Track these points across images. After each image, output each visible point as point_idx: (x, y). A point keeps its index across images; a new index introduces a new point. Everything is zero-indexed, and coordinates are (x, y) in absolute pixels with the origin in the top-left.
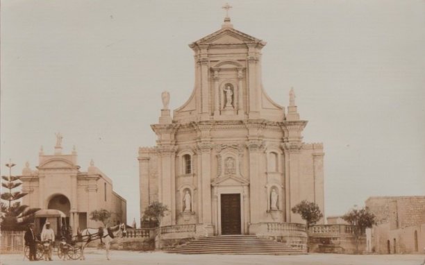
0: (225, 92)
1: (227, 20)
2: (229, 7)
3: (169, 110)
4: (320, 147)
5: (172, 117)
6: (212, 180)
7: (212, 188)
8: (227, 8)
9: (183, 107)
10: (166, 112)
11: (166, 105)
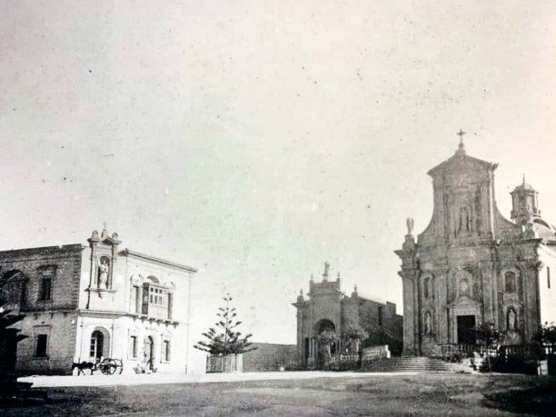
1: (461, 145)
2: (463, 133)
5: (416, 242)
6: (448, 303)
7: (448, 310)
8: (461, 134)
9: (425, 232)
10: (409, 238)
11: (409, 230)
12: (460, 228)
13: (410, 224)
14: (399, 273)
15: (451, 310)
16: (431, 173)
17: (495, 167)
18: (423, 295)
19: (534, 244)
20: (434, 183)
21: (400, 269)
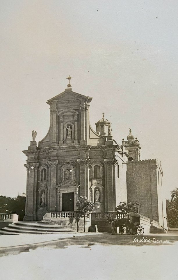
0: (67, 130)
1: (69, 86)
2: (70, 78)
3: (36, 142)
4: (154, 161)
5: (37, 146)
6: (57, 184)
7: (56, 189)
8: (69, 78)
9: (44, 139)
10: (33, 143)
11: (34, 138)
12: (67, 138)
13: (34, 134)
14: (25, 165)
15: (58, 189)
16: (49, 102)
17: (90, 100)
18: (40, 180)
19: (112, 149)
20: (51, 109)
21: (26, 163)
